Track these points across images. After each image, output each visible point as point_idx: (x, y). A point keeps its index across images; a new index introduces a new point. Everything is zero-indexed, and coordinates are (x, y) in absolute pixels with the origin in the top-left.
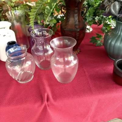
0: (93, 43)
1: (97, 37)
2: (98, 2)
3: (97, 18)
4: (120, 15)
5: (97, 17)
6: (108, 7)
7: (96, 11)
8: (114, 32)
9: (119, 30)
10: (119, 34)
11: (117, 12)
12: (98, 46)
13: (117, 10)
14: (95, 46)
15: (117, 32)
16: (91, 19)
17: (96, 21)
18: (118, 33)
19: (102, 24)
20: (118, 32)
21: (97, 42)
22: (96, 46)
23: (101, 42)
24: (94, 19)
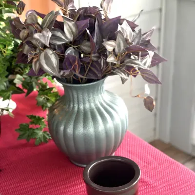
0: (28, 140)
1: (32, 123)
2: (10, 45)
3: (19, 79)
4: (65, 71)
5: (18, 76)
6: (35, 60)
7: (11, 64)
8: (64, 107)
9: (73, 101)
10: (76, 108)
11: (57, 70)
12: (41, 144)
13: (55, 66)
14: (33, 145)
15: (70, 105)
16: (5, 84)
17: (17, 86)
18: (74, 106)
19: (35, 90)
20: (72, 106)
21: (37, 134)
22: (36, 146)
23: (45, 132)
24: (11, 82)
